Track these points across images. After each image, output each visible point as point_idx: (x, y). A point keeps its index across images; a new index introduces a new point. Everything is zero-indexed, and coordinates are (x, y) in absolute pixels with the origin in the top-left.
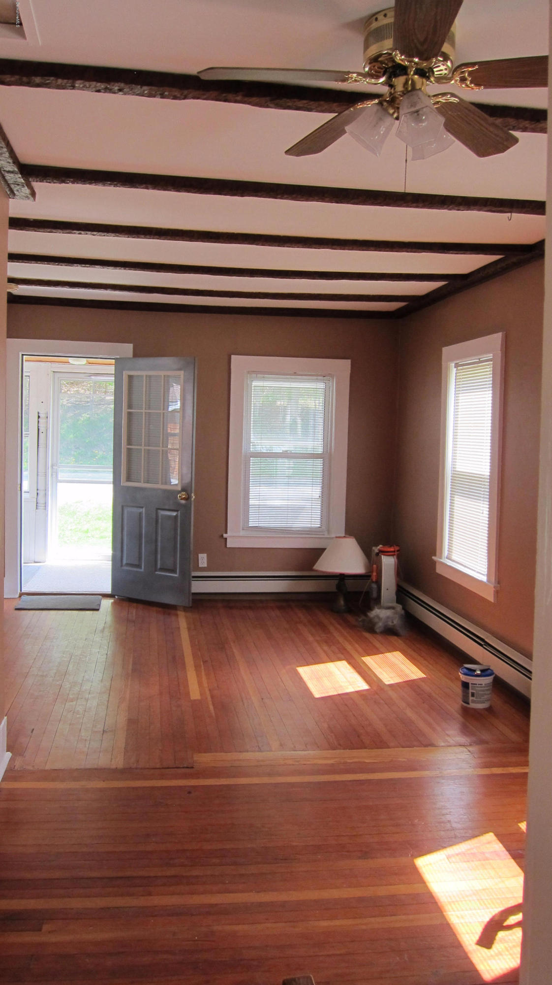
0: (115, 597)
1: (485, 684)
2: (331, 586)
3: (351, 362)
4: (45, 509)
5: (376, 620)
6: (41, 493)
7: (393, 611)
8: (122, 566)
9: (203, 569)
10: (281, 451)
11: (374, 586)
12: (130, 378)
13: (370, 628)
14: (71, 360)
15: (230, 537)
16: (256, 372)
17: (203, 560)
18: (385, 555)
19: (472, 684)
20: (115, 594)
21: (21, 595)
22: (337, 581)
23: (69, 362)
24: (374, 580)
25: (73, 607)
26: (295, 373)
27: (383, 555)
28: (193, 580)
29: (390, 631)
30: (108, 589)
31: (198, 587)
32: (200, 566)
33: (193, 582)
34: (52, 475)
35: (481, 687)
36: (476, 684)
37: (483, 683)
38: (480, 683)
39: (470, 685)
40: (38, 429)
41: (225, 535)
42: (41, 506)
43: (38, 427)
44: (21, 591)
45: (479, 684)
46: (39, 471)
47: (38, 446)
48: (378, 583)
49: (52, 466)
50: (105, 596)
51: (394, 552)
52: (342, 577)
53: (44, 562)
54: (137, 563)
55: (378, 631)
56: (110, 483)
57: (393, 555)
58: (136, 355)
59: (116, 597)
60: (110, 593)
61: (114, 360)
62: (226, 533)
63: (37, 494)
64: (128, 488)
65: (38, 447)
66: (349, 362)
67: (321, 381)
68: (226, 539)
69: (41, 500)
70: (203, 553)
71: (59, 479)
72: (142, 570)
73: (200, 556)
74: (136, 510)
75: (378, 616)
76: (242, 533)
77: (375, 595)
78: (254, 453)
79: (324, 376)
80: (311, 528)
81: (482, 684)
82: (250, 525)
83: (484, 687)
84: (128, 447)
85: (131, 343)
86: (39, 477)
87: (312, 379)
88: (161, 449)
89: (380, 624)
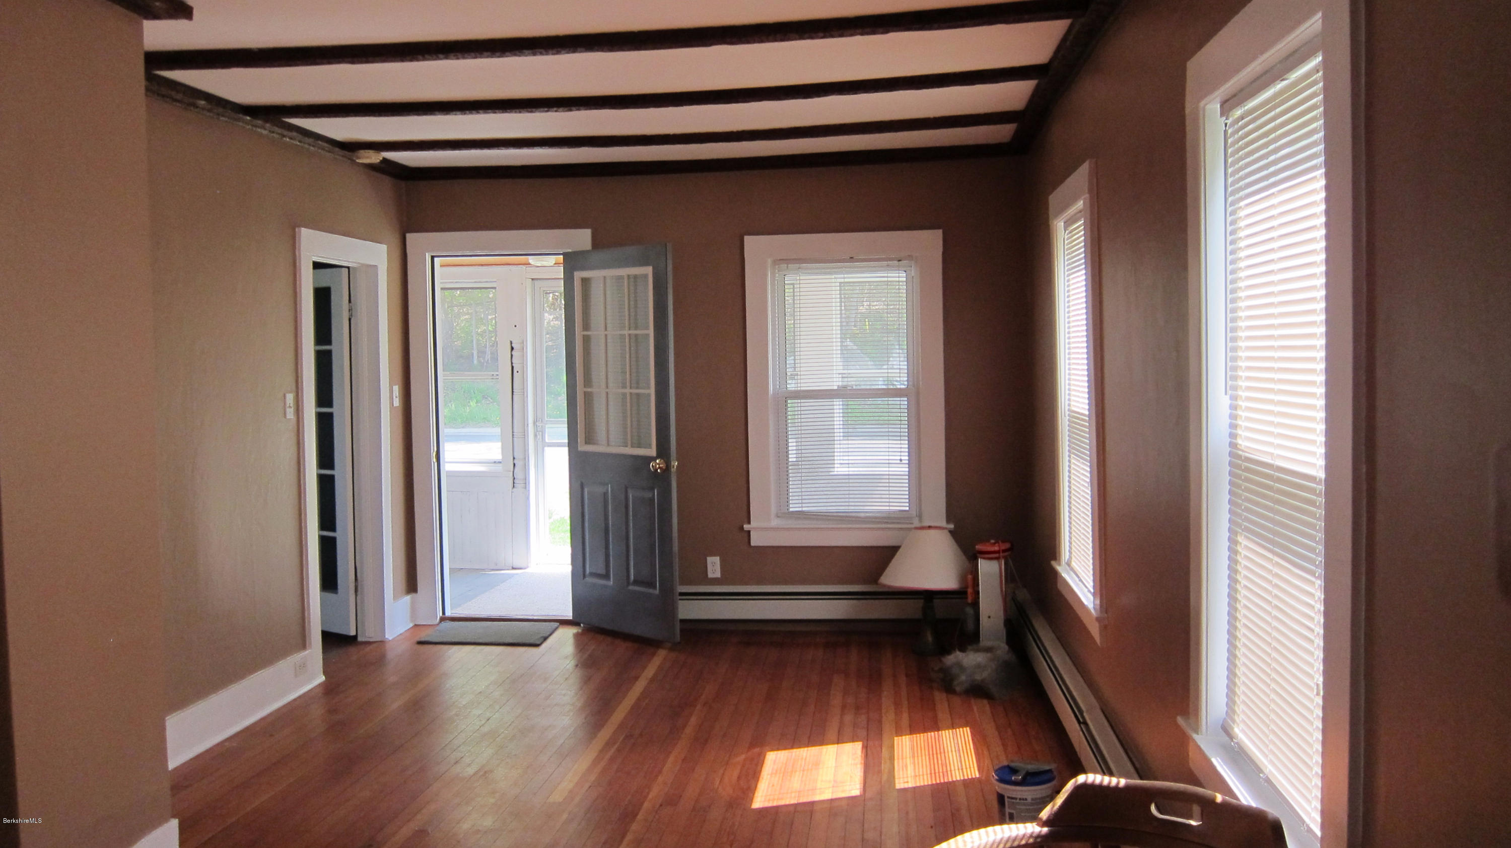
0: (580, 625)
1: (1032, 799)
2: (911, 610)
3: (944, 233)
4: (526, 488)
5: (955, 671)
6: (519, 464)
7: (989, 655)
8: (584, 576)
9: (715, 581)
10: (836, 388)
11: (970, 611)
12: (585, 282)
13: (947, 684)
14: (532, 260)
15: (754, 528)
16: (787, 261)
17: (714, 566)
18: (984, 558)
19: (1009, 797)
20: (578, 620)
21: (443, 619)
22: (922, 601)
23: (529, 264)
24: (970, 600)
25: (501, 641)
26: (852, 258)
27: (981, 558)
28: (680, 599)
29: (977, 691)
30: (569, 614)
31: (690, 610)
32: (710, 575)
33: (680, 601)
34: (536, 436)
35: (1024, 804)
36: (1016, 799)
37: (1029, 798)
38: (1022, 797)
39: (1006, 799)
40: (513, 367)
41: (746, 527)
42: (519, 485)
43: (512, 363)
44: (444, 613)
45: (1020, 799)
46: (515, 430)
47: (513, 392)
48: (976, 604)
49: (535, 423)
50: (564, 623)
51: (998, 552)
52: (928, 596)
53: (525, 569)
54: (603, 572)
55: (958, 689)
56: (565, 446)
57: (997, 559)
58: (597, 244)
59: (582, 625)
60: (571, 618)
61: (562, 256)
62: (749, 522)
63: (514, 465)
64: (586, 454)
65: (513, 394)
66: (939, 233)
67: (898, 268)
68: (749, 532)
69: (519, 474)
70: (715, 555)
71: (547, 441)
72: (611, 583)
73: (710, 560)
74: (600, 490)
75: (959, 665)
76: (775, 522)
77: (970, 626)
78: (792, 392)
79: (898, 259)
80: (889, 512)
81: (1026, 799)
82: (791, 510)
83: (1032, 804)
84: (586, 390)
85: (587, 228)
86: (515, 439)
87: (882, 267)
88: (628, 391)
89: (963, 678)
